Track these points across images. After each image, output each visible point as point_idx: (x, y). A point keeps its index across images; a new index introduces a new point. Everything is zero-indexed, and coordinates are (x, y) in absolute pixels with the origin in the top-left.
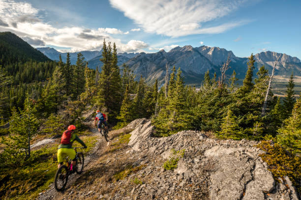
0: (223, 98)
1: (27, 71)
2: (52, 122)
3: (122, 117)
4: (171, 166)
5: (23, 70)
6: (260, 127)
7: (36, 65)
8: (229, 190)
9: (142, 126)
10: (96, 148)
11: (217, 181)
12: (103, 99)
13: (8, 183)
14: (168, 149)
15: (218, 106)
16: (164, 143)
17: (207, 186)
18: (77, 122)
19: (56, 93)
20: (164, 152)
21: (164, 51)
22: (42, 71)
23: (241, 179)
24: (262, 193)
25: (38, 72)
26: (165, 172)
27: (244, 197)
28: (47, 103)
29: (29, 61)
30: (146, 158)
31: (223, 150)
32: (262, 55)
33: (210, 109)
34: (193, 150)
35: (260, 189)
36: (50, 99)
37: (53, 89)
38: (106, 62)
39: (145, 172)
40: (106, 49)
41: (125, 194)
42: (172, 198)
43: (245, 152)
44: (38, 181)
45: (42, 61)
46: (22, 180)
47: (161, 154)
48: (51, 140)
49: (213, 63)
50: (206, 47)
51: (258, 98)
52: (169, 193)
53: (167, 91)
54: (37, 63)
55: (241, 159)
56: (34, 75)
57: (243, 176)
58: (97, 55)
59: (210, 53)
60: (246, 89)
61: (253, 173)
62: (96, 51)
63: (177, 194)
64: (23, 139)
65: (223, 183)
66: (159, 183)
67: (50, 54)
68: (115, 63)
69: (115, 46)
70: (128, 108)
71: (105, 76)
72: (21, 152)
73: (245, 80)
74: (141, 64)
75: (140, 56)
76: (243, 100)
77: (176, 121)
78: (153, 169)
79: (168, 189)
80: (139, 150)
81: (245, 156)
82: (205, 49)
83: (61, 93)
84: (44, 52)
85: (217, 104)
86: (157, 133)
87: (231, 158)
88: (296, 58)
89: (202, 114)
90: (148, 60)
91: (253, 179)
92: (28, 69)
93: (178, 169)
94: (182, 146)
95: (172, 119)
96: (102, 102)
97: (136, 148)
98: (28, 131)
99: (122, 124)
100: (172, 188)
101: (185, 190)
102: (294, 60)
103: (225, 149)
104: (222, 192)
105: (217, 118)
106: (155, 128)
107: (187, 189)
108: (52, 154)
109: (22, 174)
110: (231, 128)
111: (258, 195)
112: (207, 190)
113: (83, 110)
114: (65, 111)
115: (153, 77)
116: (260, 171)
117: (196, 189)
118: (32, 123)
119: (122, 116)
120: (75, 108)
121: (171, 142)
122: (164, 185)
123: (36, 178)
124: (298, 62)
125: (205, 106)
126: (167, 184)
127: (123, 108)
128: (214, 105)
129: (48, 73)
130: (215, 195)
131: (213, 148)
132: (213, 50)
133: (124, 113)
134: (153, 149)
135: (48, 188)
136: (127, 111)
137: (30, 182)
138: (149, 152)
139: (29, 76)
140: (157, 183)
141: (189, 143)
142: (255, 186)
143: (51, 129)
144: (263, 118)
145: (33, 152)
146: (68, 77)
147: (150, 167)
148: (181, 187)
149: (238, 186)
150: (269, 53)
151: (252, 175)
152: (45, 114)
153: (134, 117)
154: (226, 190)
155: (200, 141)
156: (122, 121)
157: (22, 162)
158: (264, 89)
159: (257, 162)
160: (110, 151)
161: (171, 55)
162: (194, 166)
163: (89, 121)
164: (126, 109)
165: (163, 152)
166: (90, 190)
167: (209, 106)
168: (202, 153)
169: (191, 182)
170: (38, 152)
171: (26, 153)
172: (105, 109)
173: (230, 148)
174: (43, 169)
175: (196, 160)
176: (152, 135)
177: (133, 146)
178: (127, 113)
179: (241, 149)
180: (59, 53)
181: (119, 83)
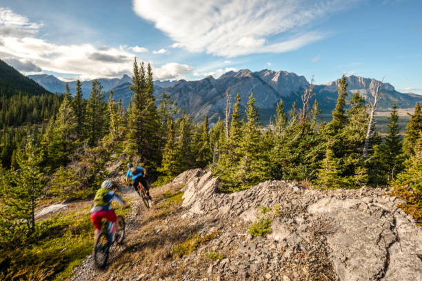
0: (308, 137)
1: (14, 108)
2: (62, 179)
3: (166, 169)
4: (262, 231)
5: (8, 107)
6: (364, 174)
7: (27, 100)
8: (364, 258)
9: (197, 179)
10: (134, 213)
11: (340, 246)
12: (135, 144)
13: (9, 270)
14: (249, 207)
15: (304, 147)
16: (242, 199)
17: (327, 254)
18: (98, 178)
19: (64, 137)
20: (244, 213)
21: (211, 77)
22: (38, 109)
23: (378, 242)
24: (417, 258)
25: (32, 110)
26: (254, 240)
27: (390, 266)
28: (51, 153)
29: (18, 94)
30: (217, 222)
31: (337, 203)
32: (344, 81)
33: (292, 153)
34: (289, 205)
35: (412, 253)
36: (56, 146)
37: (60, 132)
38: (138, 92)
39: (222, 242)
40: (137, 73)
41: (198, 275)
42: (277, 274)
43: (374, 203)
44: (54, 266)
45: (36, 95)
46: (30, 264)
47: (239, 215)
48: (63, 206)
49: (280, 93)
50: (269, 71)
51: (357, 135)
52: (271, 268)
53: (229, 130)
54: (30, 97)
55: (371, 214)
56: (25, 114)
57: (381, 236)
58: (117, 84)
59: (275, 79)
60: (336, 123)
61: (395, 231)
62: (116, 79)
63: (284, 269)
64: (23, 205)
65: (350, 248)
66: (249, 256)
67: (48, 84)
68: (151, 92)
69: (149, 69)
70: (172, 155)
71: (138, 110)
72: (21, 224)
73: (335, 112)
74: (180, 96)
75: (178, 85)
76: (337, 138)
77: (249, 170)
78: (234, 236)
79: (268, 263)
80: (202, 212)
81: (377, 208)
82: (268, 73)
83: (70, 139)
84: (39, 82)
85: (301, 144)
86: (224, 187)
87: (354, 213)
88: (388, 84)
89: (281, 159)
90: (190, 90)
91: (397, 239)
92: (16, 105)
93: (274, 234)
94: (271, 202)
95: (242, 166)
96: (134, 148)
97: (196, 209)
98: (30, 192)
99: (166, 179)
100: (275, 261)
101: (296, 263)
102: (386, 88)
103: (341, 201)
104: (353, 262)
105: (303, 164)
106: (219, 180)
107: (296, 260)
108: (67, 226)
109: (30, 255)
110: (333, 174)
111: (412, 261)
112: (328, 260)
113: (107, 160)
114: (80, 163)
115: (198, 114)
116: (405, 228)
117: (311, 260)
118: (37, 179)
119: (165, 167)
120: (95, 158)
121: (252, 197)
122: (259, 258)
123: (51, 262)
124: (391, 90)
125: (286, 149)
126: (263, 255)
127: (166, 156)
128: (297, 147)
129: (47, 111)
130: (342, 266)
131: (319, 202)
132: (279, 75)
133: (167, 163)
134: (225, 209)
135: (73, 275)
136: (172, 160)
137: (43, 267)
138: (219, 213)
139: (17, 115)
140: (246, 255)
141: (280, 198)
142: (403, 249)
143: (61, 190)
144: (365, 161)
145: (39, 223)
146: (79, 116)
147: (227, 234)
148: (287, 259)
149: (377, 250)
150: (353, 78)
151: (394, 234)
152: (48, 168)
153: (182, 168)
154: (358, 258)
155: (296, 193)
156: (165, 175)
157: (24, 238)
158: (363, 122)
159: (397, 216)
160: (156, 217)
161: (221, 83)
162: (299, 228)
163: (115, 177)
164: (171, 157)
165: (242, 212)
166: (139, 274)
167: (291, 147)
168: (305, 209)
169: (300, 250)
170: (47, 223)
171: (28, 225)
172: (137, 158)
173: (347, 199)
174: (58, 248)
175: (300, 220)
176: (217, 191)
177: (190, 207)
178: (172, 162)
179: (366, 199)
180: (62, 82)
181: (157, 121)
